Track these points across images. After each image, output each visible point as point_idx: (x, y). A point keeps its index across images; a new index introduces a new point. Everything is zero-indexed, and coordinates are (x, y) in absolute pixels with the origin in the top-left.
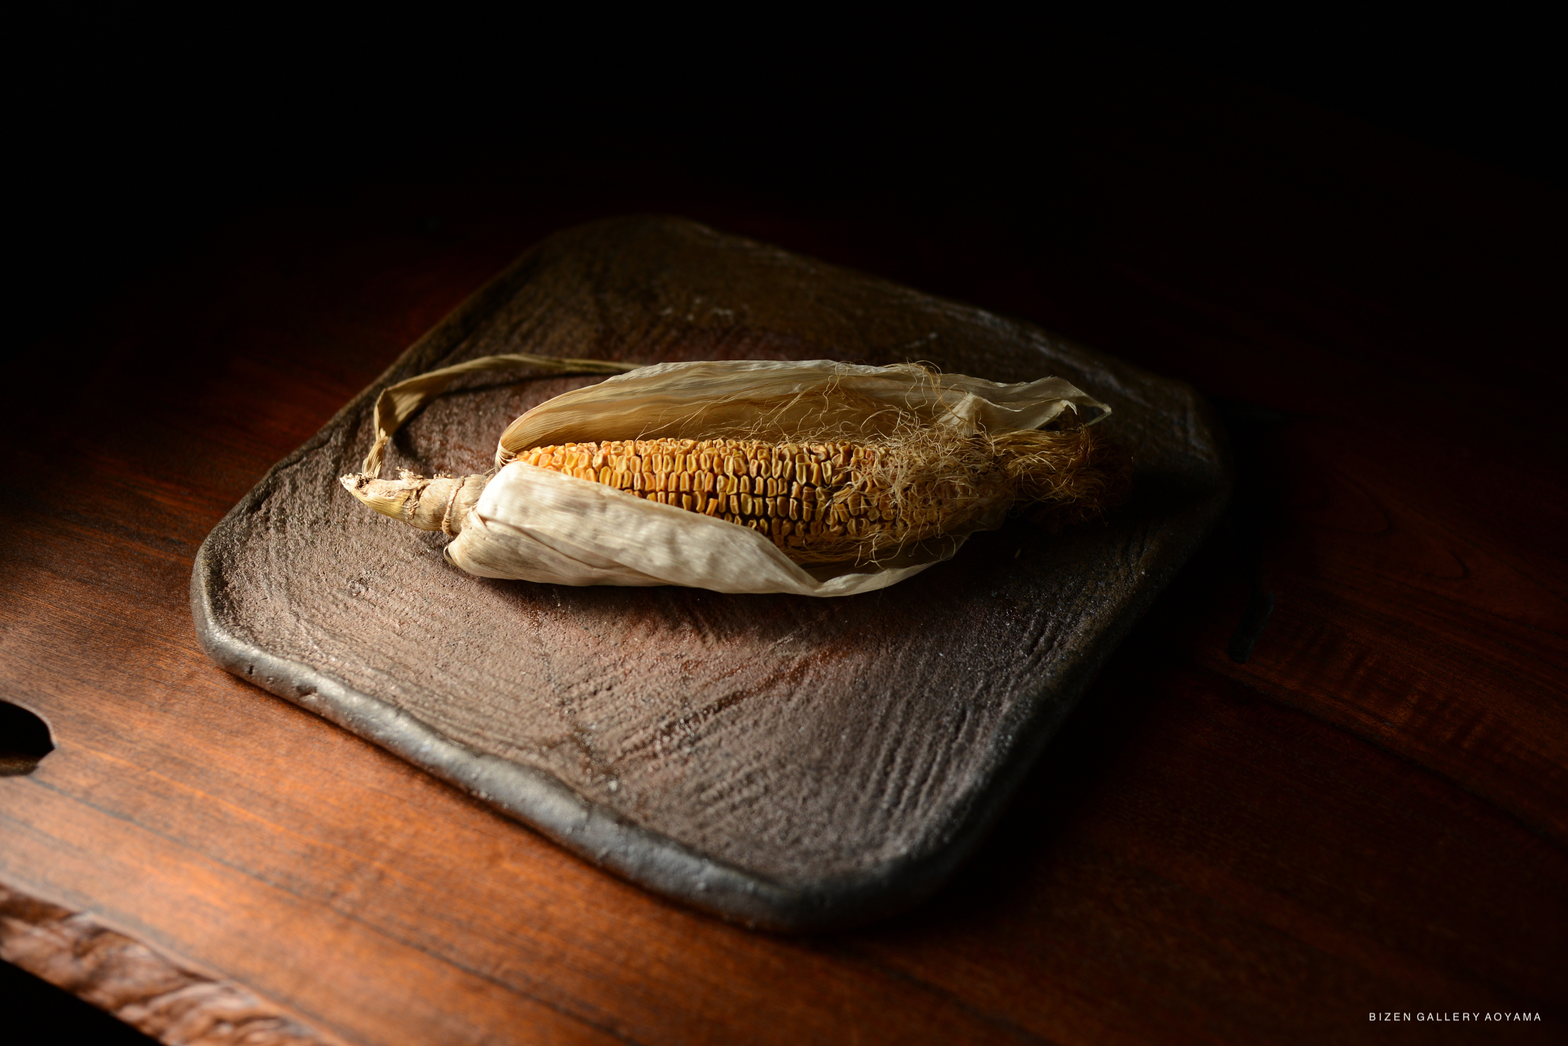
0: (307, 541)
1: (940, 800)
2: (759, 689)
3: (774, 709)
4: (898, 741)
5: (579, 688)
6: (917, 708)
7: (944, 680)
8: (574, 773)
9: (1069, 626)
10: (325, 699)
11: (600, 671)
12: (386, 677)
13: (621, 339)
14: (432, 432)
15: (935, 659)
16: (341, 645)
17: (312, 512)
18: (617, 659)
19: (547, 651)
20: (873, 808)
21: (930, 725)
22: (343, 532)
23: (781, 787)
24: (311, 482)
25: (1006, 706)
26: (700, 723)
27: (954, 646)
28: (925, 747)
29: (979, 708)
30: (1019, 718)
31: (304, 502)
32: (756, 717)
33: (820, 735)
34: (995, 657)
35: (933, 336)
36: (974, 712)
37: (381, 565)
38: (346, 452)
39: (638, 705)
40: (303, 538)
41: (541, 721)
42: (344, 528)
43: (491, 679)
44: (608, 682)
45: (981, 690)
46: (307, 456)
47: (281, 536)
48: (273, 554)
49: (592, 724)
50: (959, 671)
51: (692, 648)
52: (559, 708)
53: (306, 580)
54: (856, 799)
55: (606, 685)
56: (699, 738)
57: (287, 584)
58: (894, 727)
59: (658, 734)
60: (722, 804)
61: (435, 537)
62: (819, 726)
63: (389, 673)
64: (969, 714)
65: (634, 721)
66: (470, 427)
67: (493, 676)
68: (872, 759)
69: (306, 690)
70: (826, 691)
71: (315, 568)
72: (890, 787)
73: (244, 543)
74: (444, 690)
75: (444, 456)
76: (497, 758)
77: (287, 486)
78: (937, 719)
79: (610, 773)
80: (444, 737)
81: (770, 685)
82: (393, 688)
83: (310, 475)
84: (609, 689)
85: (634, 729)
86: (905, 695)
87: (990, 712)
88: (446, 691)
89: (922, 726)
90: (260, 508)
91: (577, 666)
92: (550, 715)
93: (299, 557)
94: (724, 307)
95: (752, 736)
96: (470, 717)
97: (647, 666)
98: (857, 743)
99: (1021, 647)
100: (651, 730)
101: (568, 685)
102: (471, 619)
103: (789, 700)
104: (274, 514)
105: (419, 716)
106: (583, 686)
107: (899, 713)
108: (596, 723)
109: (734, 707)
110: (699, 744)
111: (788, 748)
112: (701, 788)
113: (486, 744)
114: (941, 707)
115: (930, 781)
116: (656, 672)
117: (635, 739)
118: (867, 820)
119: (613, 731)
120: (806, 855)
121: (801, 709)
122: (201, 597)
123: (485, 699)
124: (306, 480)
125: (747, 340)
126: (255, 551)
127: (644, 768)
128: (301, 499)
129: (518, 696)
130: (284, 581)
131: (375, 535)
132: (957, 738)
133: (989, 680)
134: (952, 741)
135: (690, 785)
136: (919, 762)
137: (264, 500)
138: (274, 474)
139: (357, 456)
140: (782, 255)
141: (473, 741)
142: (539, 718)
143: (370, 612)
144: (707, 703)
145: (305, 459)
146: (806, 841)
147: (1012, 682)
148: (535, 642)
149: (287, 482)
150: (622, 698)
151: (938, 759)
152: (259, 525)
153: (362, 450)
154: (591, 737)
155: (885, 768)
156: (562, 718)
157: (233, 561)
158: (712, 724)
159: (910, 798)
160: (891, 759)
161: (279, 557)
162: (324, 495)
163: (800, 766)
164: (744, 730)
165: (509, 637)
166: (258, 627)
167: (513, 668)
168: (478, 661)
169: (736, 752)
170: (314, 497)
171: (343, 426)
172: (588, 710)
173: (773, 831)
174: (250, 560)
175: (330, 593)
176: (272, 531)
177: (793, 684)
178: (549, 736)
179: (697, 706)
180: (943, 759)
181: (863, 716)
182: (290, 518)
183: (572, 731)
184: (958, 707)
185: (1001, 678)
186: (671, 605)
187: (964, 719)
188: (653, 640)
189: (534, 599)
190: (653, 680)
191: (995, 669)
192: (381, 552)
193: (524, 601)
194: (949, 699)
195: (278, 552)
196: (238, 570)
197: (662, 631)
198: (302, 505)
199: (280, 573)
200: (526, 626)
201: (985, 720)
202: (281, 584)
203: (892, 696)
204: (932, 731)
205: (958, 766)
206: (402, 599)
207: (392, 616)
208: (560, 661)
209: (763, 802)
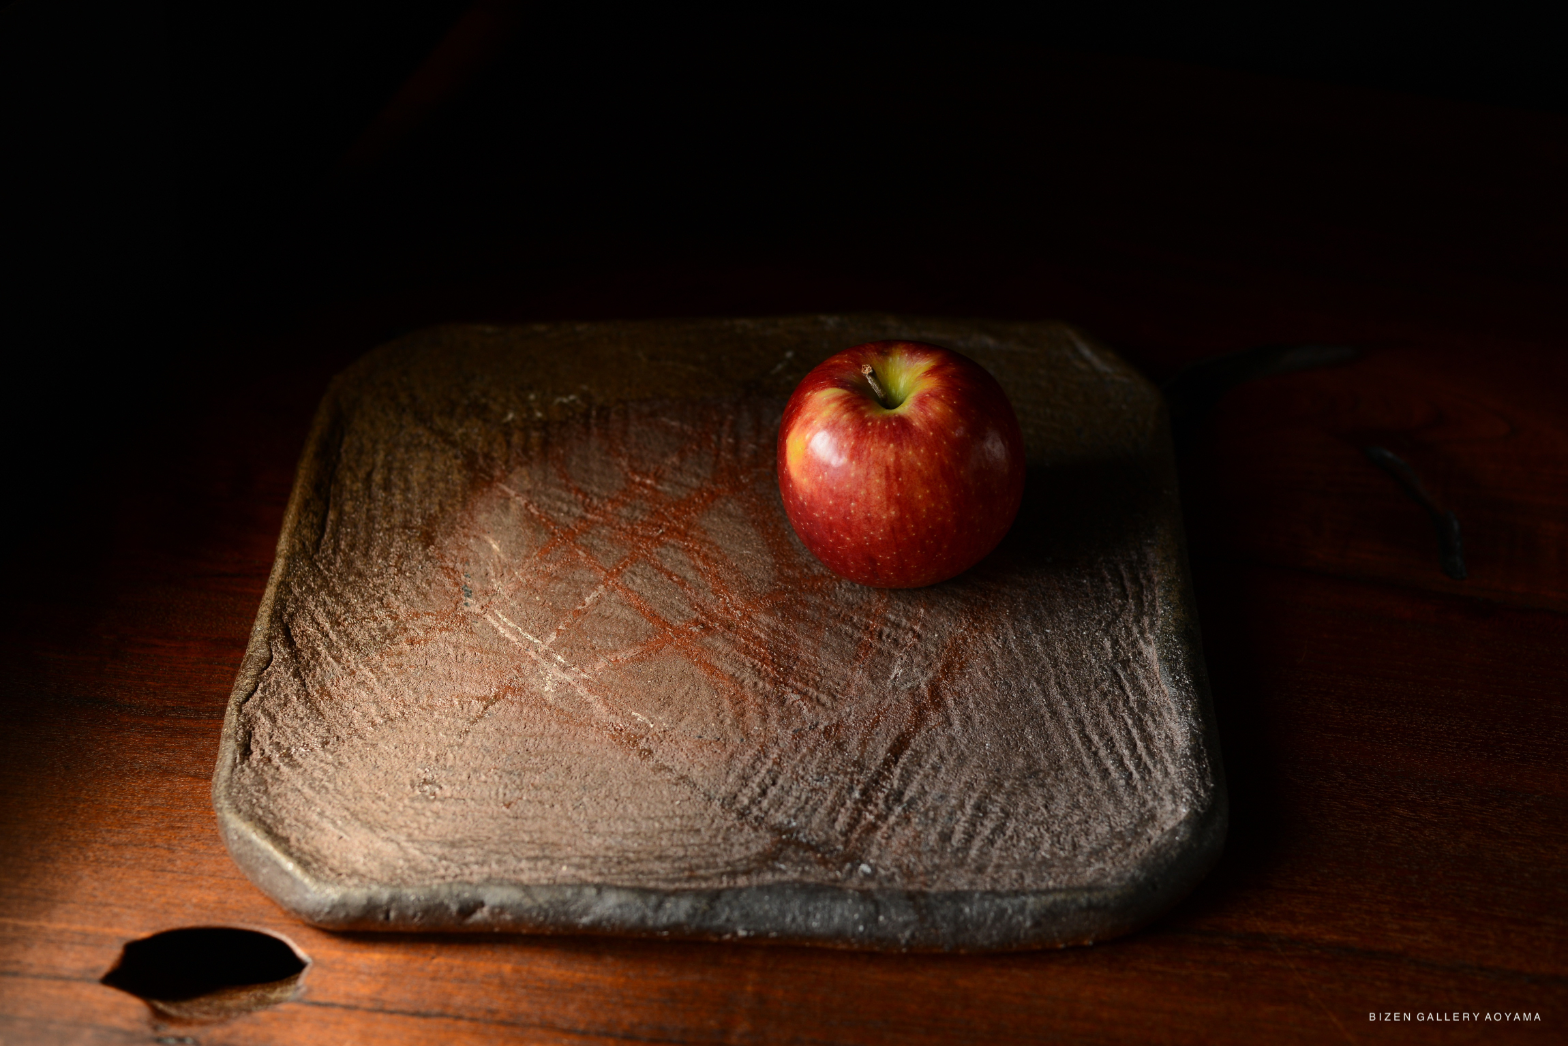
0: (333, 765)
1: (1166, 755)
2: (916, 726)
3: (945, 739)
4: (1080, 722)
5: (744, 795)
6: (1069, 686)
7: (1071, 653)
8: (816, 874)
10: (501, 907)
11: (750, 770)
12: (548, 862)
13: (487, 456)
14: (372, 610)
15: (1046, 637)
16: (470, 851)
17: (312, 734)
18: (757, 753)
19: (680, 773)
20: (1112, 788)
22: (363, 742)
23: (1016, 805)
24: (285, 705)
25: (1151, 652)
26: (889, 778)
27: (1053, 619)
28: (1109, 719)
29: (1125, 664)
30: (1178, 655)
31: (295, 728)
32: (937, 752)
33: (1008, 744)
34: (1098, 614)
35: (789, 354)
36: (1124, 669)
37: (434, 758)
38: (298, 661)
39: (817, 788)
40: (327, 763)
41: (738, 840)
42: (361, 737)
43: (651, 822)
44: (768, 778)
45: (1113, 647)
46: (261, 680)
47: (301, 770)
48: (306, 790)
49: (789, 822)
50: (1077, 639)
51: (817, 715)
52: (744, 820)
53: (367, 802)
54: (1090, 788)
55: (768, 781)
56: (901, 793)
57: (352, 814)
58: (1066, 713)
59: (861, 806)
60: (977, 843)
61: (465, 710)
62: (1000, 736)
63: (545, 857)
64: (1121, 672)
65: (828, 803)
66: (409, 592)
67: (649, 818)
68: (1072, 746)
69: (469, 909)
70: (977, 704)
71: (366, 788)
72: (1109, 763)
73: (266, 792)
74: (616, 850)
75: (406, 630)
77: (263, 718)
78: (1096, 687)
79: (854, 859)
81: (922, 719)
82: (564, 868)
83: (279, 699)
84: (774, 784)
85: (833, 809)
86: (1049, 679)
87: (1137, 662)
88: (618, 852)
89: (1088, 700)
90: (252, 752)
91: (724, 775)
92: (741, 830)
93: (340, 783)
94: (567, 394)
95: (948, 771)
96: (667, 865)
97: (791, 748)
98: (1046, 737)
99: (1114, 596)
100: (849, 804)
101: (732, 796)
102: (576, 773)
103: (951, 725)
104: (272, 752)
105: (619, 883)
106: (746, 791)
107: (1058, 697)
108: (792, 820)
109: (909, 752)
110: (906, 798)
111: (991, 767)
112: (946, 837)
113: (710, 883)
114: (1091, 676)
115: (1140, 744)
116: (804, 750)
117: (843, 819)
118: (1118, 802)
119: (816, 820)
120: (1097, 853)
121: (970, 730)
123: (663, 843)
124: (279, 705)
125: (613, 416)
126: (285, 795)
127: (875, 842)
128: (288, 727)
129: (692, 826)
130: (346, 813)
131: (401, 732)
132: (1128, 697)
133: (1111, 636)
134: (1126, 701)
135: (933, 838)
136: (1114, 732)
137: (250, 741)
138: (240, 710)
139: (312, 662)
140: (580, 328)
142: (734, 839)
143: (465, 808)
144: (881, 758)
145: (261, 685)
146: (1083, 842)
148: (660, 770)
149: (259, 714)
150: (794, 787)
151: (1130, 722)
152: (266, 768)
153: (313, 654)
154: (801, 835)
155: (1090, 749)
156: (755, 829)
157: (274, 814)
158: (902, 775)
159: (1137, 766)
160: (1087, 740)
161: (319, 793)
162: (312, 713)
163: (1016, 779)
167: (664, 803)
168: (621, 810)
169: (947, 792)
170: (302, 719)
171: (275, 638)
172: (772, 811)
173: (1046, 846)
174: (290, 807)
175: (405, 806)
176: (284, 769)
177: (941, 710)
178: (760, 849)
179: (873, 766)
180: (1134, 719)
181: (1030, 712)
182: (293, 750)
183: (778, 837)
184: (1106, 671)
185: (1120, 629)
186: (761, 684)
187: (1120, 678)
188: (773, 723)
189: (621, 730)
190: (808, 758)
191: (1108, 624)
192: (422, 746)
193: (613, 736)
194: (1091, 667)
195: (311, 786)
196: (287, 821)
197: (773, 711)
198: (295, 732)
199: (333, 807)
200: (637, 759)
201: (1140, 672)
202: (345, 817)
203: (1039, 683)
204: (1102, 700)
205: (1155, 721)
206: (486, 782)
207: (492, 803)
208: (703, 777)
209: (1011, 825)
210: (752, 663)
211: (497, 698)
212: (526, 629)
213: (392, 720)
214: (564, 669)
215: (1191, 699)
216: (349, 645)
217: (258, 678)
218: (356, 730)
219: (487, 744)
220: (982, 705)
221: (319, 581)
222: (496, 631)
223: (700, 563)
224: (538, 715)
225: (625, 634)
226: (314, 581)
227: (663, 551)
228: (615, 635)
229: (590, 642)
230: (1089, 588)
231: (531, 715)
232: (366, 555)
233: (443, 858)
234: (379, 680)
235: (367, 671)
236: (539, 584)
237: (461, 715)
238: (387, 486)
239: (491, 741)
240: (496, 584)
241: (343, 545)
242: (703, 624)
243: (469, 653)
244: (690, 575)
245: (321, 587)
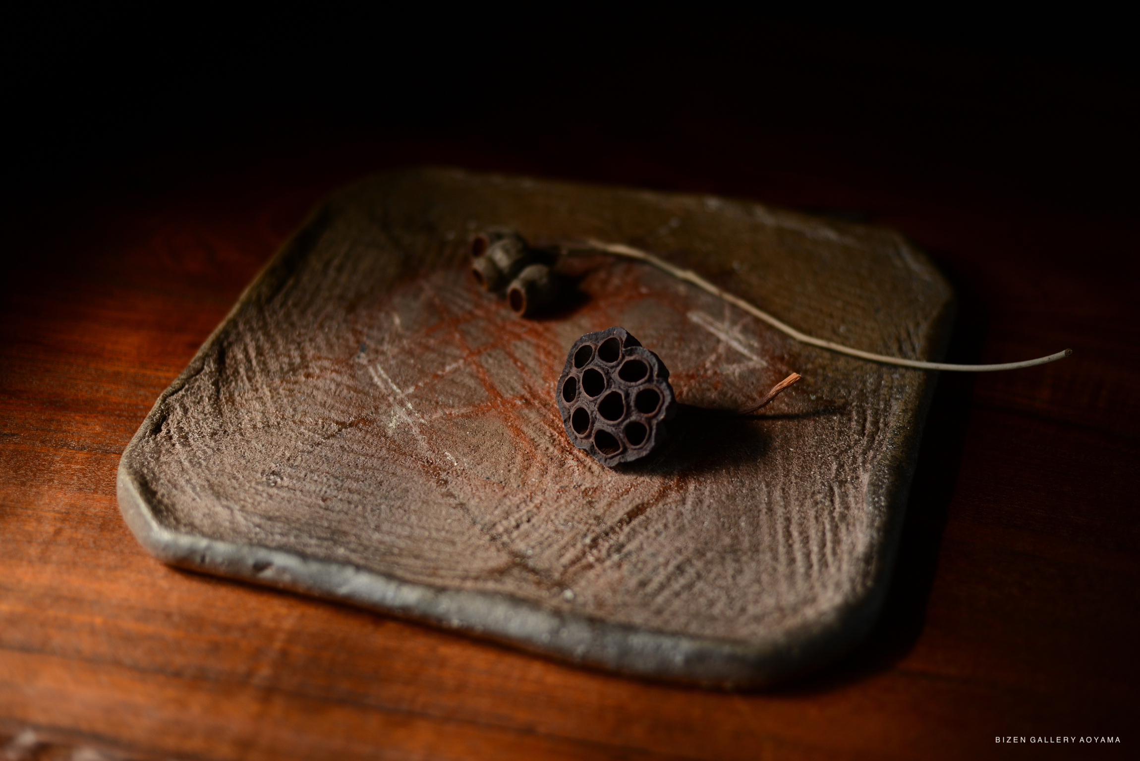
0: (213, 449)
1: (846, 557)
2: (656, 500)
3: (675, 513)
5: (502, 525)
6: (791, 492)
7: (803, 468)
8: (529, 590)
9: (885, 410)
10: (283, 570)
11: (514, 509)
12: (330, 543)
13: (421, 260)
14: (289, 350)
15: (788, 454)
16: (280, 525)
17: (208, 426)
18: (525, 497)
19: (462, 501)
20: (792, 573)
21: (808, 502)
22: (242, 437)
23: (709, 571)
24: (199, 403)
25: (865, 478)
26: (618, 533)
27: (798, 442)
28: (813, 521)
29: (842, 483)
30: (883, 483)
31: (199, 421)
32: (664, 521)
33: (723, 525)
34: (836, 444)
36: (840, 487)
37: (287, 458)
38: (220, 375)
39: (560, 530)
40: (209, 448)
41: (482, 555)
42: (241, 434)
43: (423, 530)
44: (525, 516)
45: (837, 470)
46: (188, 383)
47: (189, 449)
48: (186, 464)
49: (527, 550)
50: (812, 459)
51: (584, 479)
52: (493, 543)
53: (225, 479)
54: (775, 570)
55: (525, 519)
56: (622, 546)
57: (210, 485)
58: (780, 511)
59: (587, 549)
60: (666, 593)
61: (325, 429)
62: (719, 519)
63: (332, 539)
64: (836, 489)
65: (562, 543)
66: (320, 340)
67: (423, 528)
68: (774, 536)
69: (260, 567)
70: (711, 492)
71: (228, 469)
72: (799, 556)
73: (158, 459)
75: (307, 367)
76: (459, 590)
77: (178, 409)
78: (812, 497)
79: (562, 585)
80: (403, 581)
81: (663, 496)
82: (341, 551)
83: (196, 398)
84: (529, 521)
85: (565, 548)
86: (777, 484)
87: (852, 484)
88: (387, 546)
89: (802, 505)
90: (161, 431)
91: (493, 508)
92: (487, 549)
93: (211, 463)
95: (666, 536)
96: (419, 563)
97: (553, 498)
98: (756, 526)
99: (854, 433)
100: (579, 546)
101: (492, 524)
102: (384, 487)
103: (684, 504)
104: (174, 433)
105: (377, 569)
106: (505, 523)
107: (779, 499)
108: (530, 549)
109: (642, 517)
110: (625, 550)
111: (702, 540)
112: (643, 584)
113: (444, 581)
114: (811, 487)
115: (830, 545)
116: (562, 501)
117: (569, 555)
118: (793, 584)
119: (547, 553)
120: (758, 619)
121: (698, 510)
122: (138, 506)
123: (425, 547)
124: (194, 402)
126: (170, 464)
127: (587, 577)
128: (194, 418)
129: (453, 540)
130: (206, 484)
131: (271, 435)
132: (835, 509)
133: (840, 461)
134: (831, 512)
135: (633, 583)
136: (813, 533)
137: (162, 423)
138: (164, 400)
139: (231, 378)
140: (527, 183)
141: (432, 580)
142: (479, 554)
143: (293, 496)
144: (617, 518)
145: (187, 386)
146: (751, 609)
147: (860, 459)
148: (448, 496)
149: (177, 406)
150: (542, 526)
151: (828, 527)
152: (165, 443)
153: (234, 373)
154: (531, 560)
155: (787, 541)
156: (498, 550)
157: (154, 474)
158: (629, 533)
159: (820, 560)
160: (788, 535)
161: (193, 465)
162: (214, 412)
163: (718, 552)
164: (658, 533)
165: (423, 496)
166: (197, 522)
167: (438, 519)
168: (405, 519)
169: (659, 552)
170: (205, 415)
171: (211, 356)
172: (518, 540)
173: (719, 606)
174: (169, 472)
175: (250, 487)
176: (178, 446)
177: (681, 491)
178: (495, 566)
179: (609, 522)
180: (832, 526)
181: (751, 505)
182: (190, 434)
183: (512, 559)
184: (825, 486)
185: (849, 458)
186: (551, 449)
187: (834, 494)
188: (548, 478)
189: (432, 463)
190: (563, 508)
191: (841, 452)
192: (282, 448)
193: (424, 466)
194: (814, 481)
195: (190, 462)
196: (162, 481)
197: (553, 470)
198: (197, 422)
199: (199, 478)
200: (434, 485)
201: (852, 491)
202: (204, 486)
203: (767, 486)
204: (813, 507)
205: (848, 529)
206: (316, 481)
207: (314, 496)
208: (477, 506)
209: (700, 585)
210: (551, 434)
211: (351, 425)
212: (394, 381)
213: (269, 426)
214: (410, 414)
215: (880, 516)
216: (262, 370)
217: (187, 380)
218: (240, 429)
219: (329, 455)
220: (716, 494)
221: (261, 324)
222: (371, 378)
223: (542, 357)
224: (376, 443)
225: (464, 397)
226: (257, 324)
227: (519, 343)
228: (457, 396)
229: (437, 398)
230: (836, 424)
231: (371, 441)
232: (303, 313)
233: (259, 526)
234: (272, 397)
235: (266, 390)
236: (418, 351)
237: (319, 432)
238: (340, 269)
239: (333, 453)
240: (386, 347)
241: (290, 303)
242: (526, 400)
243: (345, 391)
244: (531, 363)
245: (260, 328)
